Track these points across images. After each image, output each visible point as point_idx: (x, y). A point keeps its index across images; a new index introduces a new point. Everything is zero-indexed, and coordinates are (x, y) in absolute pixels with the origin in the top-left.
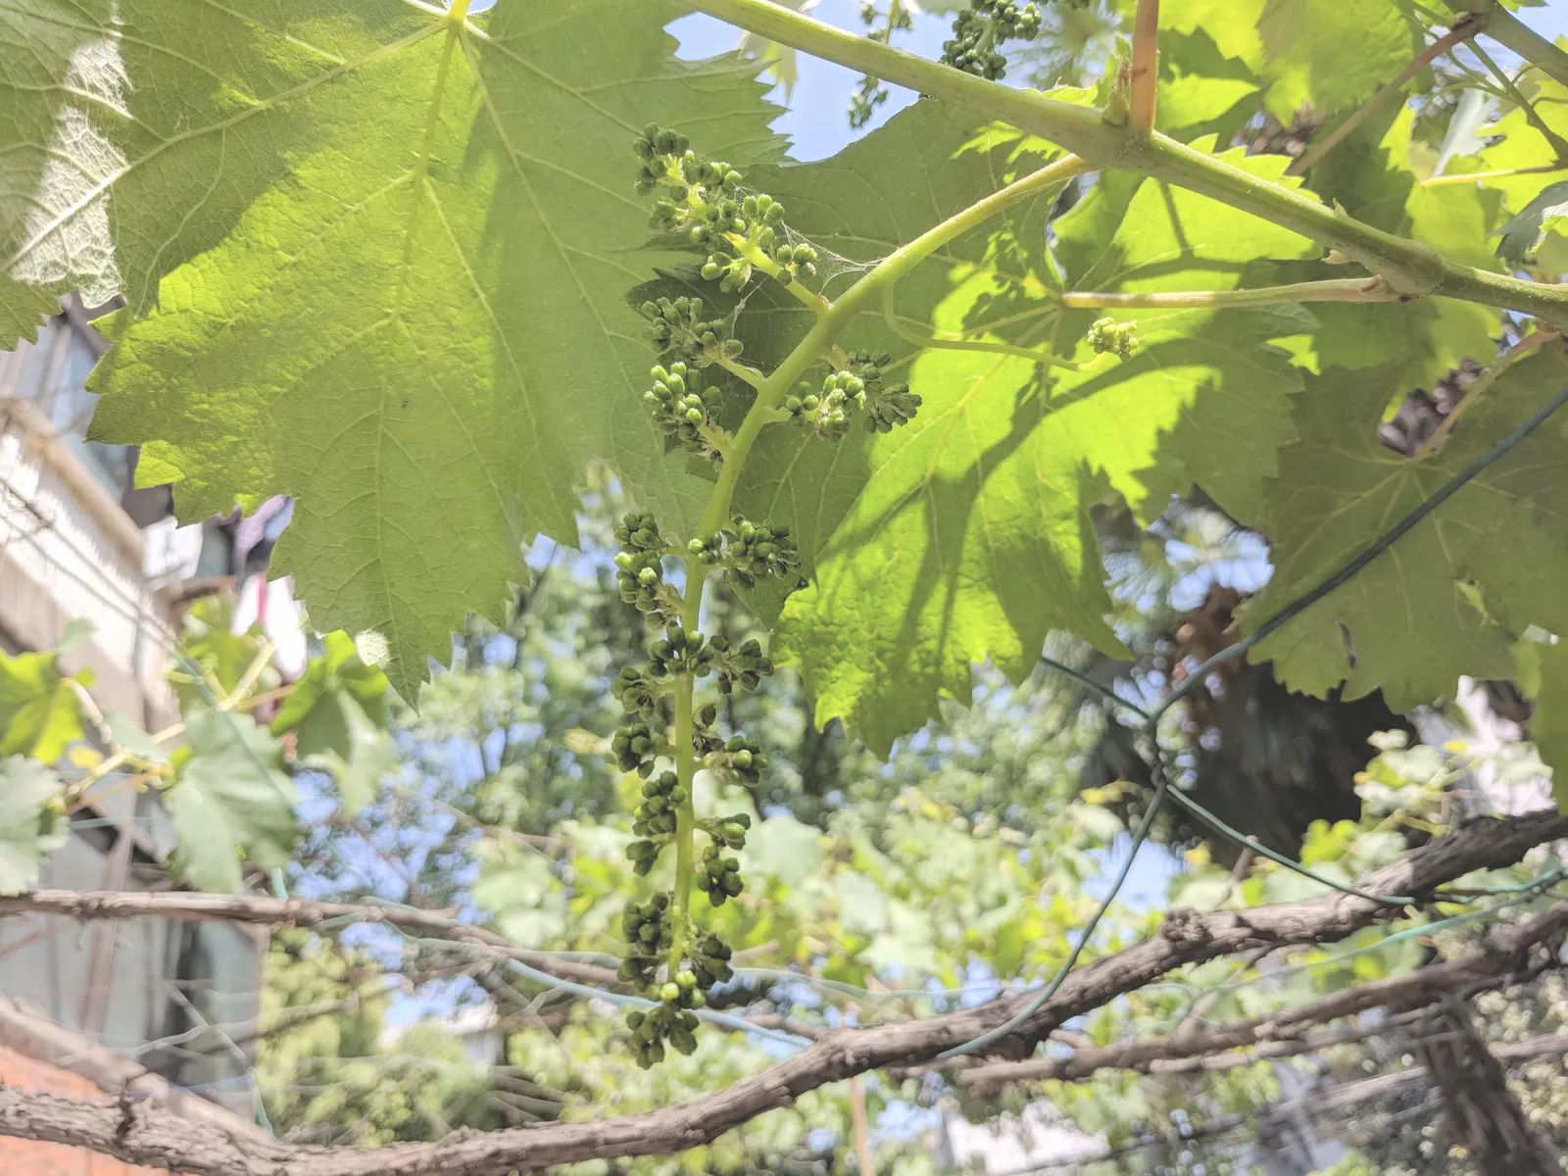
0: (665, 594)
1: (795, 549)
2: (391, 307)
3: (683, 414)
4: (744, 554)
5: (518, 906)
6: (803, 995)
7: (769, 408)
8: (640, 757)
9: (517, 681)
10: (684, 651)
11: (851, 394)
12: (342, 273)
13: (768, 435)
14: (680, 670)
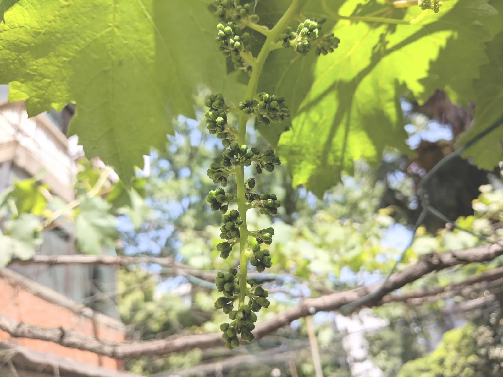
0: (228, 129)
1: (287, 107)
2: (111, 22)
3: (233, 45)
4: (264, 107)
5: (194, 255)
6: (288, 278)
7: (272, 43)
8: (221, 204)
9: (191, 183)
10: (239, 154)
11: (311, 30)
12: (89, 9)
13: (272, 54)
14: (237, 163)
